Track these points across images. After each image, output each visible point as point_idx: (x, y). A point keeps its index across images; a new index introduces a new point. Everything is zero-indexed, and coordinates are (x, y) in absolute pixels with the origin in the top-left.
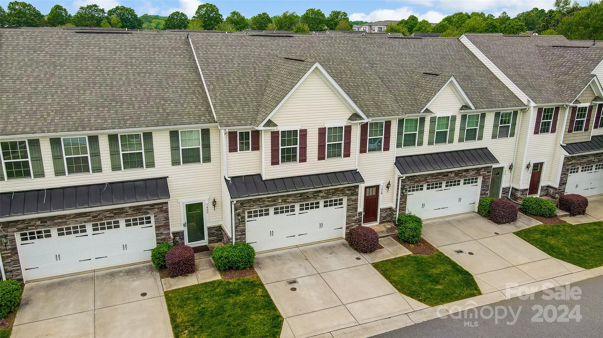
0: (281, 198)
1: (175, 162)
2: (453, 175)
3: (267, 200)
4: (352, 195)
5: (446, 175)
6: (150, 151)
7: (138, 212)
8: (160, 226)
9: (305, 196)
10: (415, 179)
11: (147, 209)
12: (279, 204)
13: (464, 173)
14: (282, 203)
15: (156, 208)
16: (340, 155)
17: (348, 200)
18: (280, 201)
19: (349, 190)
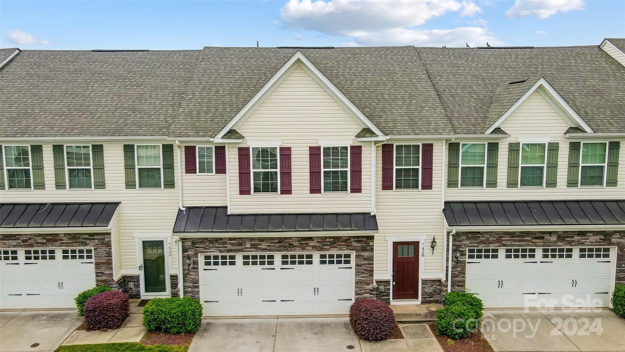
0: (251, 241)
1: (130, 185)
2: (554, 238)
3: (230, 242)
4: (364, 249)
5: (540, 236)
6: (100, 168)
7: (74, 241)
8: (101, 263)
9: (287, 242)
10: (479, 237)
11: (86, 239)
12: (247, 250)
13: (576, 238)
14: (252, 250)
15: (97, 239)
16: (344, 189)
17: (357, 257)
18: (248, 245)
19: (358, 242)
